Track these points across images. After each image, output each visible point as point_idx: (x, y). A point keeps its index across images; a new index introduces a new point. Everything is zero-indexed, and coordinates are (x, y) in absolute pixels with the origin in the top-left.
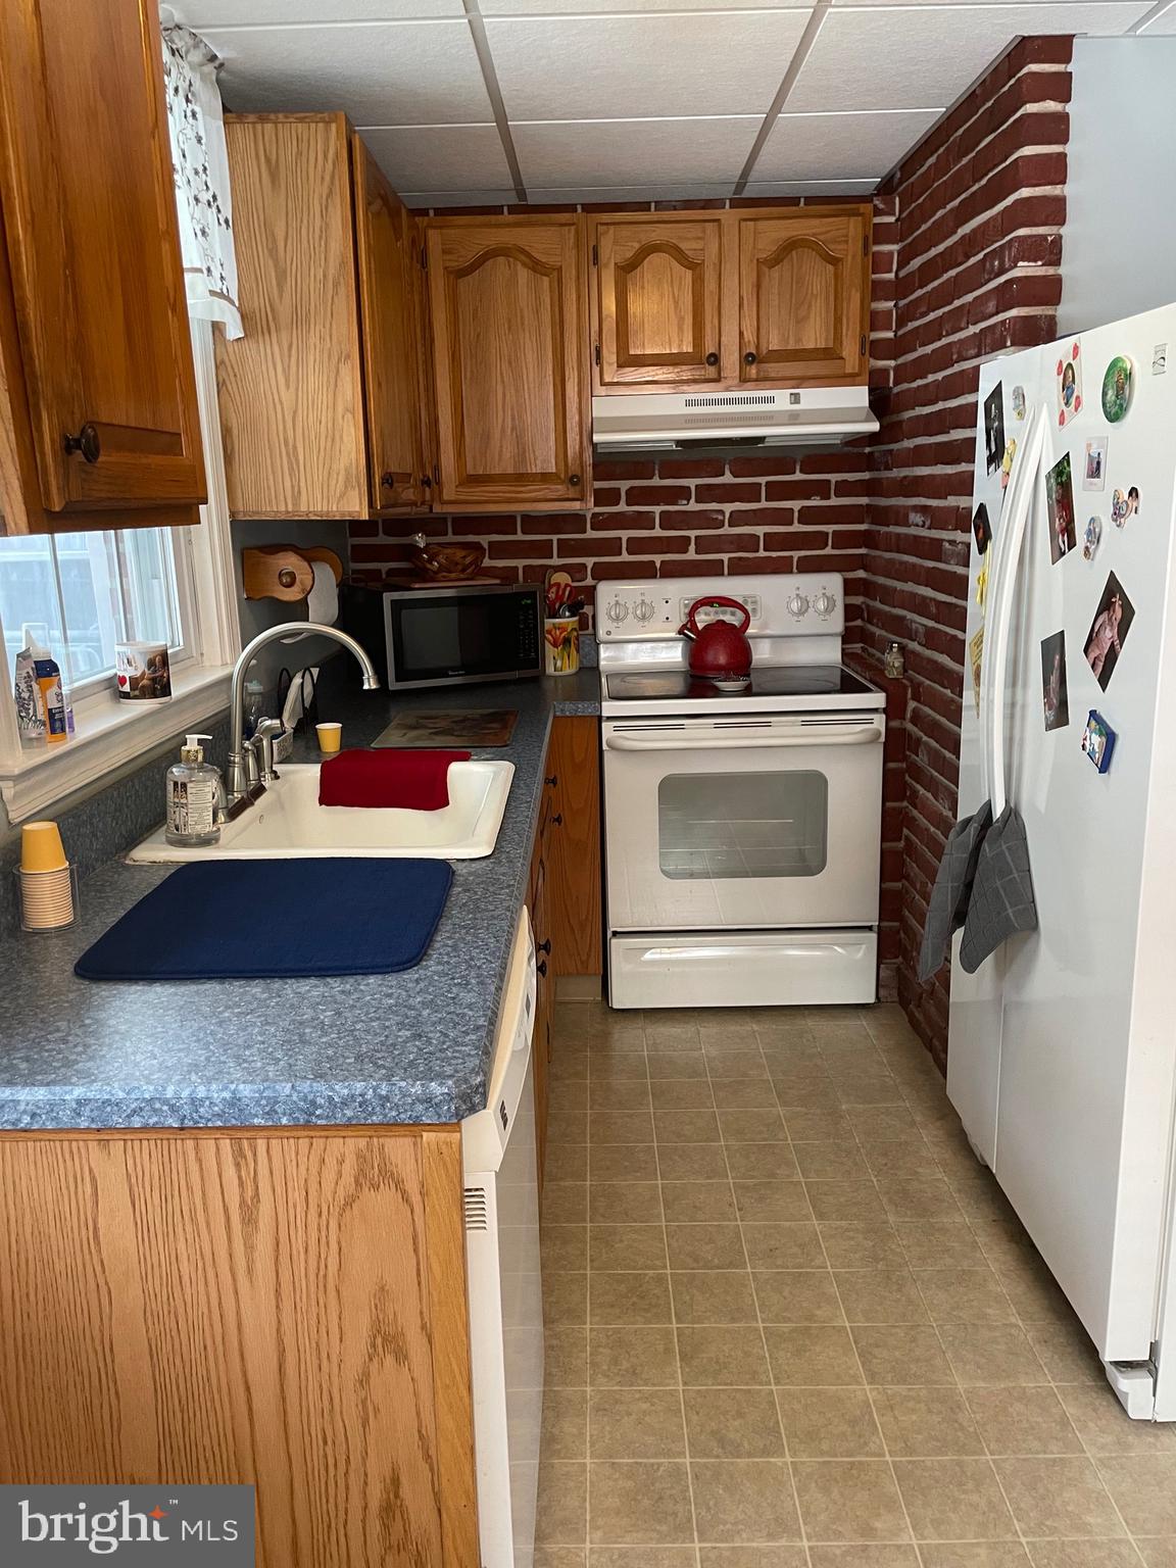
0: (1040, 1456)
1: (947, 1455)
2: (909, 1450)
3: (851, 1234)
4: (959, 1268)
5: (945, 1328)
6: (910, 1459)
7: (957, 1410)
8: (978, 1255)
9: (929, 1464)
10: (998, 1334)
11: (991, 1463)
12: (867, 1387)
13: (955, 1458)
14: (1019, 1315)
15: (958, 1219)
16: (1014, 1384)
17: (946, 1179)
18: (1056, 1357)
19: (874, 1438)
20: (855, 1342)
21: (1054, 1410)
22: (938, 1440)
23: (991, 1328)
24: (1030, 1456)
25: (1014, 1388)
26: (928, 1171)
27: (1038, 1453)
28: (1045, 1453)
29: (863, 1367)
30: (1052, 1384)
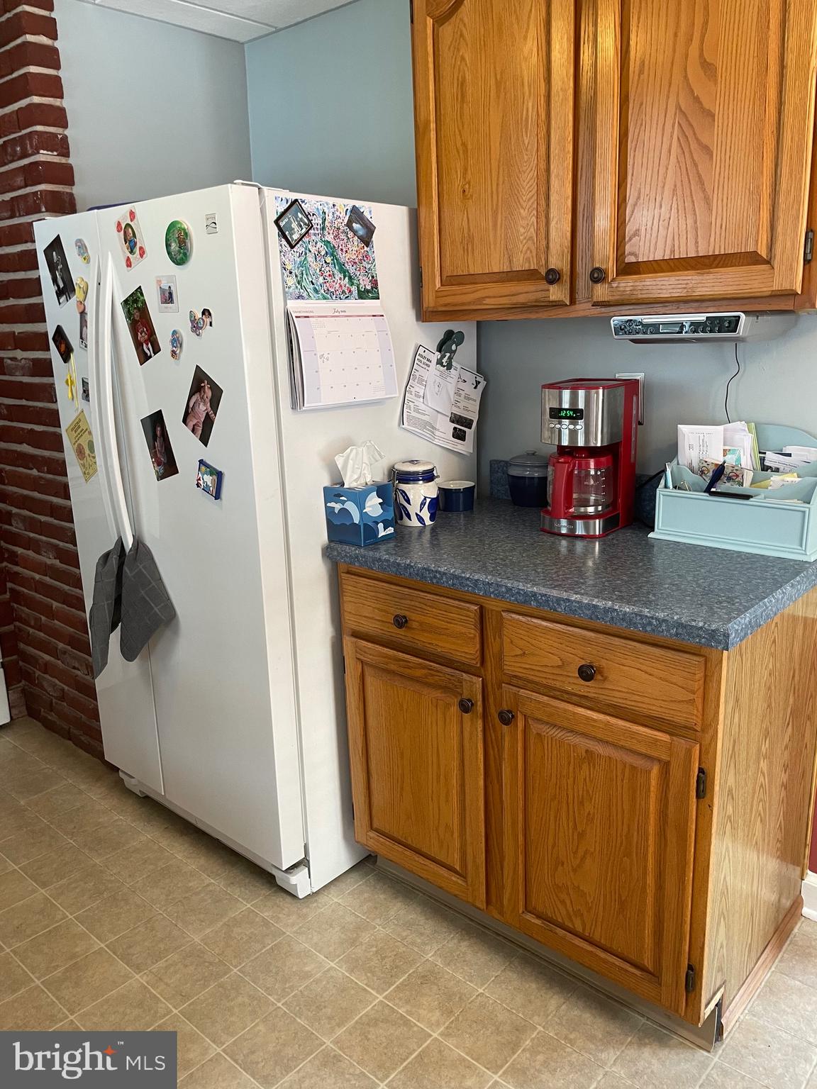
0: (263, 951)
1: (210, 985)
2: (185, 997)
3: (73, 885)
4: (159, 868)
5: (169, 910)
6: (189, 1002)
7: (202, 955)
8: (167, 854)
9: (202, 998)
10: (202, 895)
11: (238, 973)
12: (137, 977)
13: (216, 983)
14: (209, 876)
15: (143, 838)
16: (227, 919)
17: (122, 817)
18: (243, 889)
19: (160, 1005)
20: (114, 953)
21: (257, 920)
22: (200, 981)
23: (197, 894)
24: (258, 954)
25: (229, 921)
26: (106, 819)
27: (261, 950)
28: (264, 947)
29: (128, 966)
30: (249, 906)
